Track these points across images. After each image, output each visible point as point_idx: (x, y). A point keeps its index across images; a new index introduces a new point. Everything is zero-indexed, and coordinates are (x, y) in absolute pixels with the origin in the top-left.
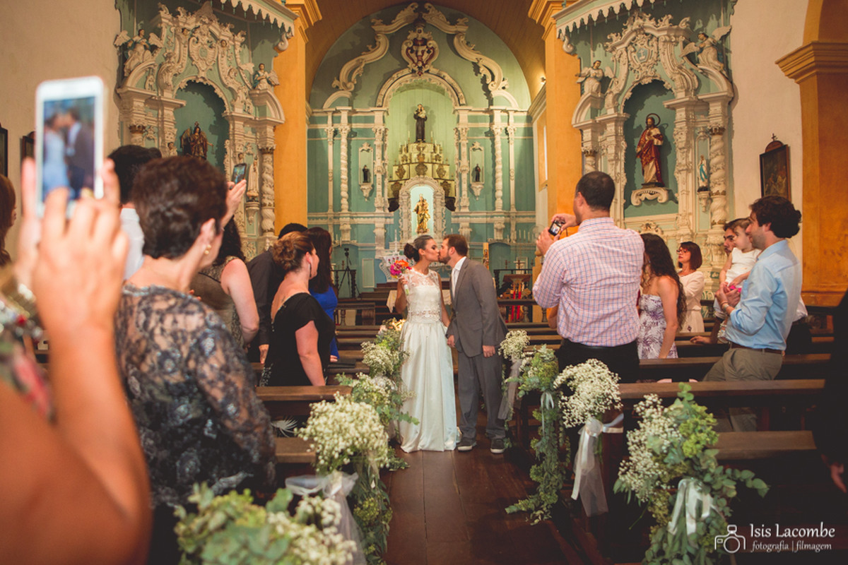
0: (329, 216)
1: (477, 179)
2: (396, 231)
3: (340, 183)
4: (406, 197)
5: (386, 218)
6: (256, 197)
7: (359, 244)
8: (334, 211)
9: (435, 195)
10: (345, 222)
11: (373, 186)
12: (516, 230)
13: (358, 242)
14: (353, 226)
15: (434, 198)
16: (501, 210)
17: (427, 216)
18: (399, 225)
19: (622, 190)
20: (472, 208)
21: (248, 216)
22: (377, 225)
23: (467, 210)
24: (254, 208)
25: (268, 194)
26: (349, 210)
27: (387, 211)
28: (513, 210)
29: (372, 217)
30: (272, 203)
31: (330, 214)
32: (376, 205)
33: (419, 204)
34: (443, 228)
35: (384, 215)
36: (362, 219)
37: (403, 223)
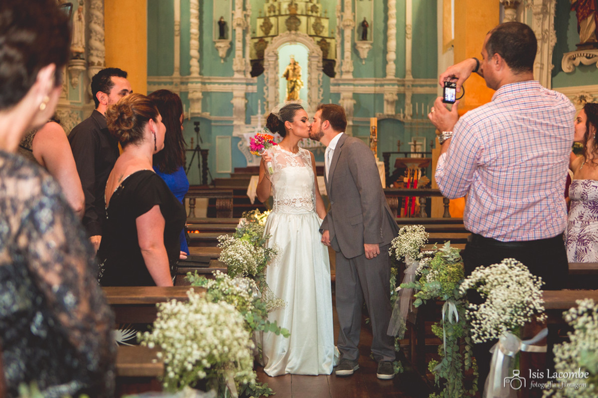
0: (175, 80)
1: (364, 37)
2: (259, 102)
3: (189, 39)
4: (273, 59)
5: (247, 84)
6: (81, 53)
7: (213, 117)
8: (181, 74)
9: (310, 57)
10: (195, 90)
11: (232, 44)
12: (412, 102)
13: (210, 115)
14: (206, 94)
15: (309, 60)
16: (393, 77)
17: (299, 82)
18: (264, 94)
19: (551, 52)
20: (357, 74)
21: (71, 78)
22: (235, 93)
23: (350, 76)
24: (79, 68)
25: (97, 49)
26: (200, 74)
27: (249, 76)
28: (409, 77)
29: (229, 84)
30: (102, 61)
31: (176, 78)
32: (235, 68)
33: (289, 67)
34: (319, 98)
35: (244, 81)
36: (217, 85)
37: (268, 92)
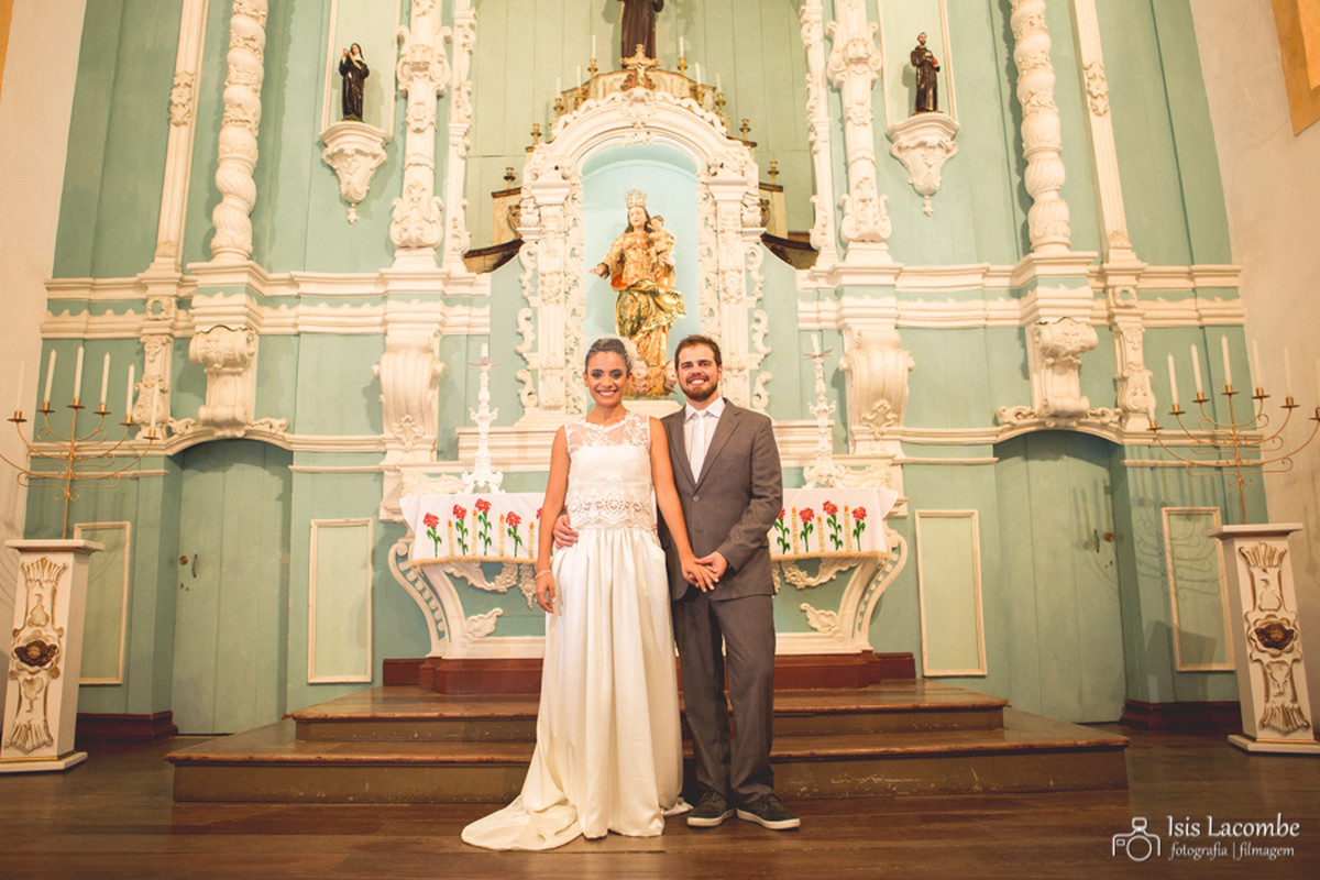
0: (154, 290)
1: (925, 101)
4: (560, 197)
5: (448, 300)
7: (301, 439)
9: (712, 184)
10: (219, 321)
11: (391, 143)
12: (1146, 359)
13: (289, 429)
14: (271, 341)
16: (1062, 251)
17: (667, 300)
18: (521, 337)
22: (395, 337)
23: (880, 256)
26: (253, 255)
27: (458, 267)
28: (1123, 257)
29: (374, 298)
31: (159, 283)
32: (396, 235)
33: (626, 239)
34: (752, 349)
35: (438, 286)
36: (323, 308)
37: (535, 331)
